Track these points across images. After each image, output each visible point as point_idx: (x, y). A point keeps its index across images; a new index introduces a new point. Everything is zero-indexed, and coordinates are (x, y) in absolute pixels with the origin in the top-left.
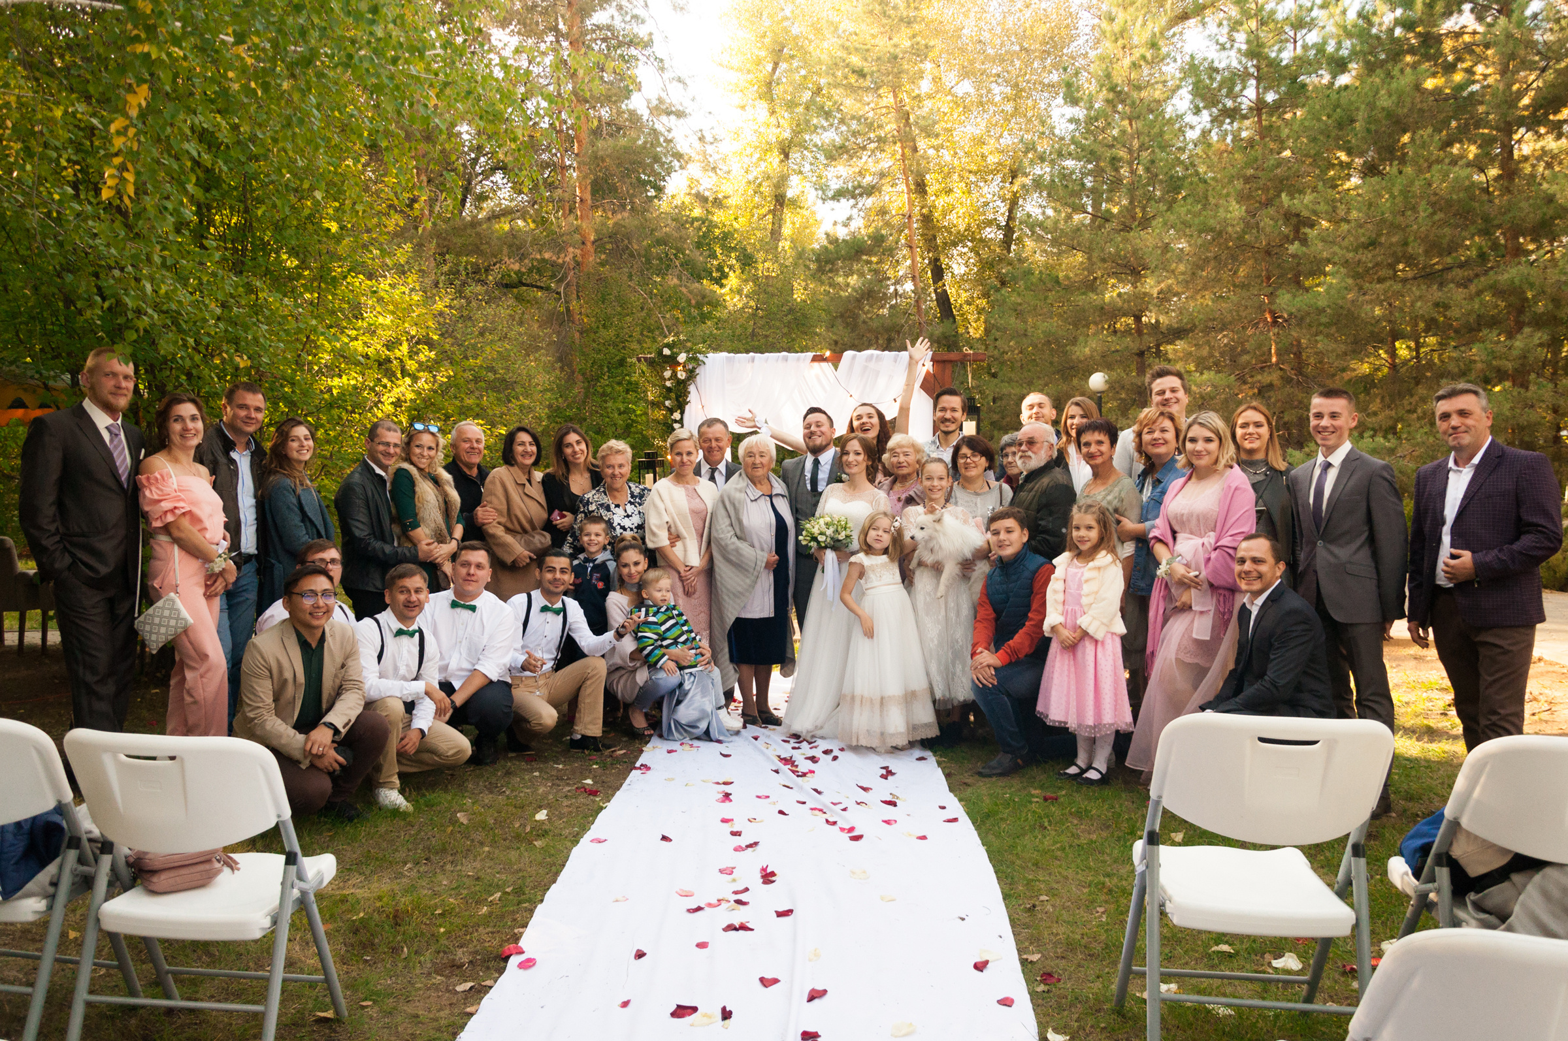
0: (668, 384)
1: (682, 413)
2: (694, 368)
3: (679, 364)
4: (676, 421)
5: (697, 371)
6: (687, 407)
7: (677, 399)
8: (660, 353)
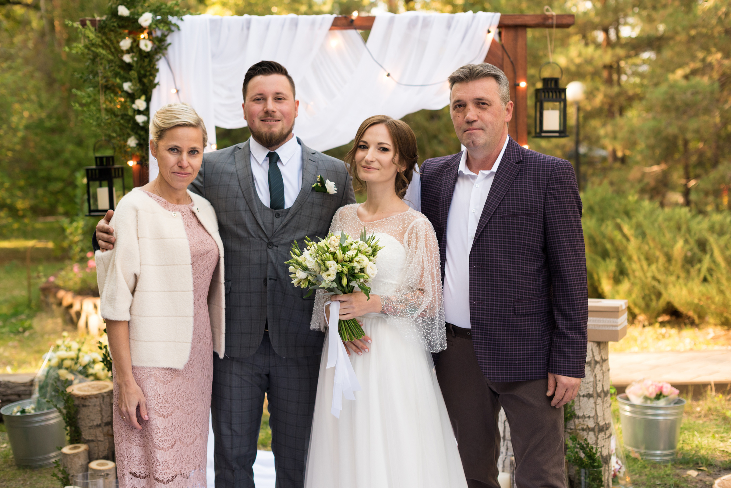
0: (127, 58)
1: (148, 100)
2: (164, 36)
3: (141, 29)
4: (139, 112)
5: (169, 40)
6: (155, 93)
7: (140, 81)
8: (114, 13)
